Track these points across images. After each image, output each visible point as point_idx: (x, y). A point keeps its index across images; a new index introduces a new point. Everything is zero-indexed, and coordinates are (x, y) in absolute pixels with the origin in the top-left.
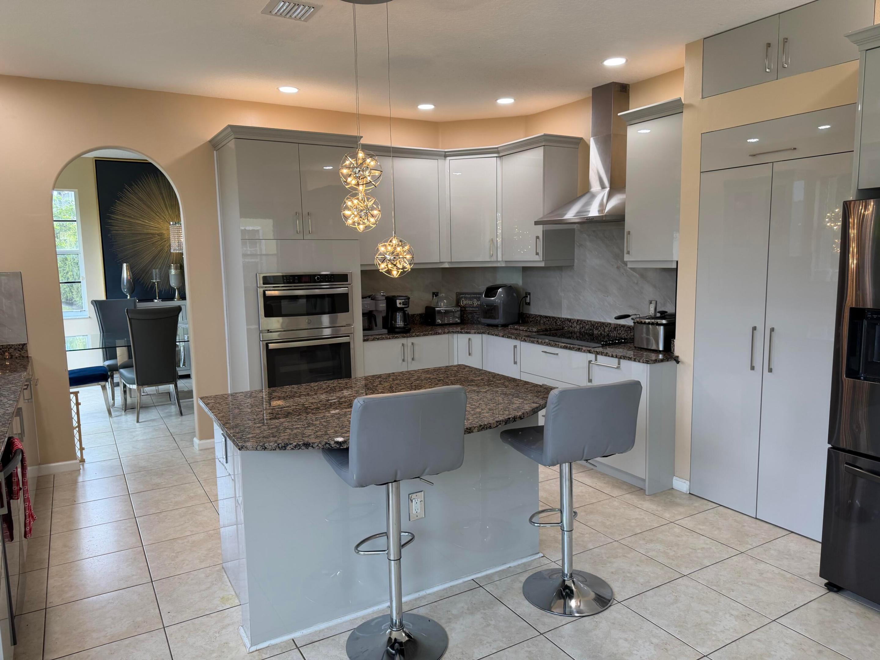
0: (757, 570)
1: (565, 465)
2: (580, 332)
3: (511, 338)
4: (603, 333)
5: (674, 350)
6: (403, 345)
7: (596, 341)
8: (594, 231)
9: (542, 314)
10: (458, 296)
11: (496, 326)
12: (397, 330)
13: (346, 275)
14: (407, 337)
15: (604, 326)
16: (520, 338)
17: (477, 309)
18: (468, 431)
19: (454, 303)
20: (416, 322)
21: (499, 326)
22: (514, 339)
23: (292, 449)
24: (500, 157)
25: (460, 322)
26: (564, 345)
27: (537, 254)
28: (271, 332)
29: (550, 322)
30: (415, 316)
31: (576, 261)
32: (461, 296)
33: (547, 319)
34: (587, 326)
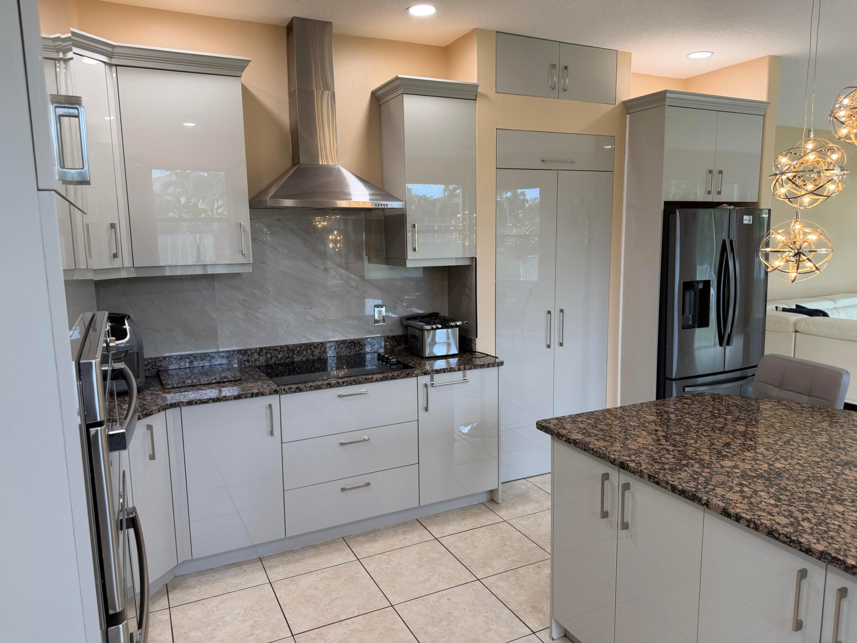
3: (263, 395)
15: (312, 348)
22: (269, 394)
24: (110, 65)
34: (281, 354)
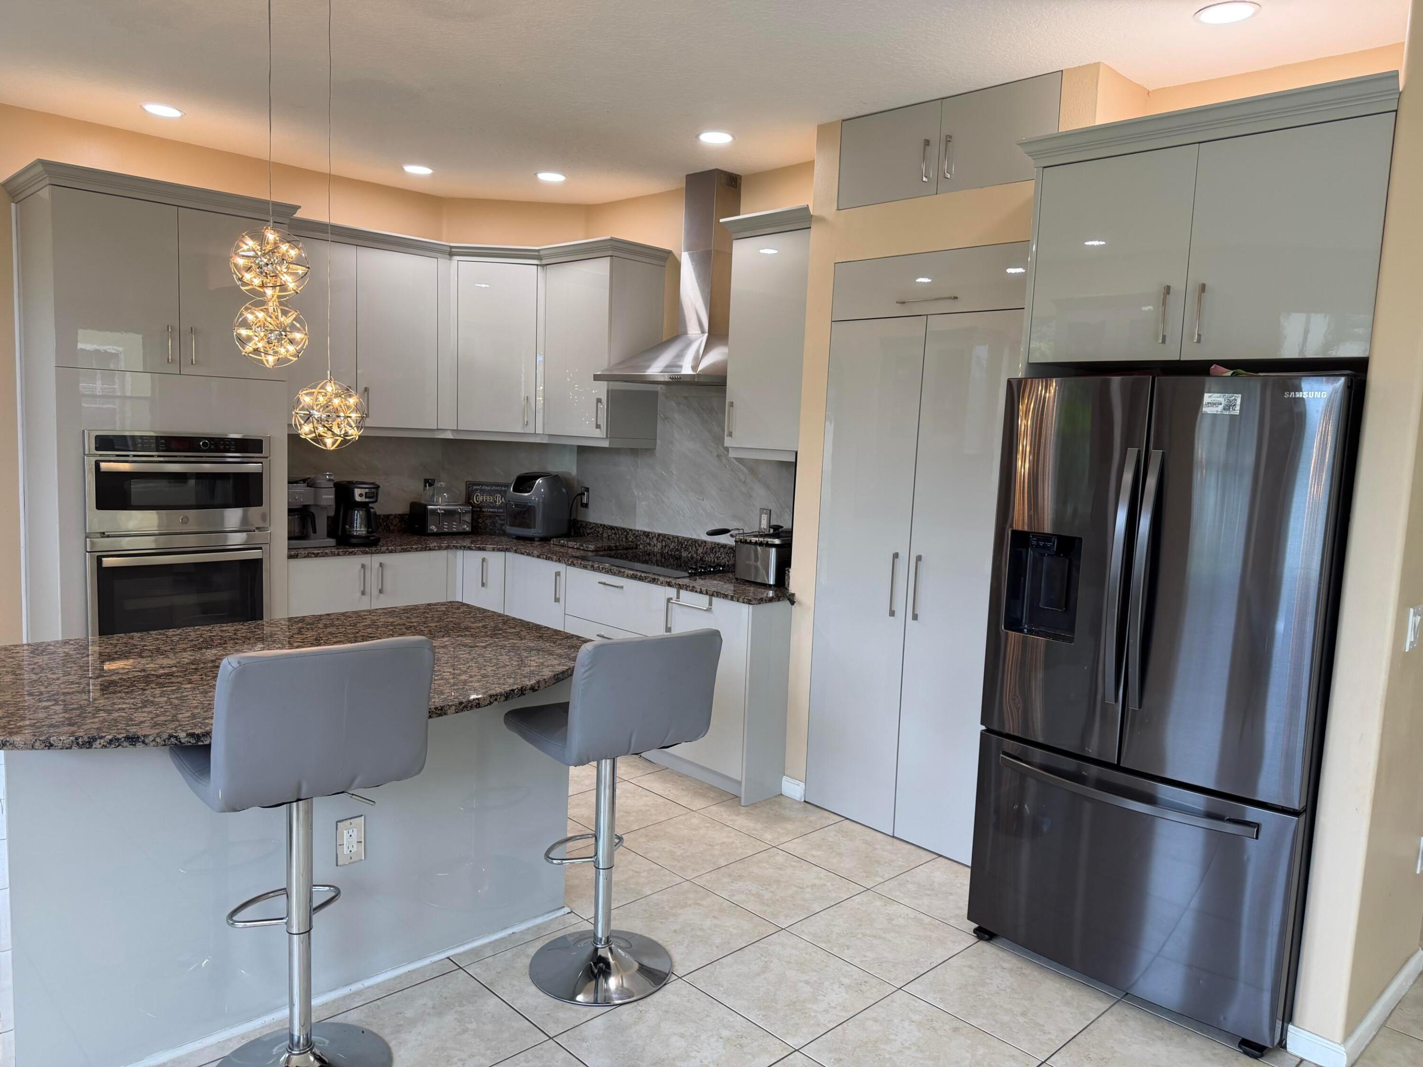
0: (886, 915)
1: (606, 762)
2: (662, 554)
3: (552, 560)
4: (695, 555)
5: (789, 584)
6: (363, 566)
7: (685, 568)
8: (686, 398)
9: (607, 522)
10: (469, 487)
11: (531, 539)
12: (354, 541)
13: (260, 442)
14: (372, 553)
16: (566, 560)
17: (501, 510)
18: (437, 712)
19: (463, 499)
20: (392, 528)
21: (536, 539)
22: (556, 561)
23: (104, 746)
24: (543, 266)
25: (470, 530)
26: (632, 572)
27: (598, 426)
28: (108, 536)
29: (618, 536)
30: (392, 517)
31: (658, 441)
32: (475, 487)
33: (613, 532)
34: (673, 544)
